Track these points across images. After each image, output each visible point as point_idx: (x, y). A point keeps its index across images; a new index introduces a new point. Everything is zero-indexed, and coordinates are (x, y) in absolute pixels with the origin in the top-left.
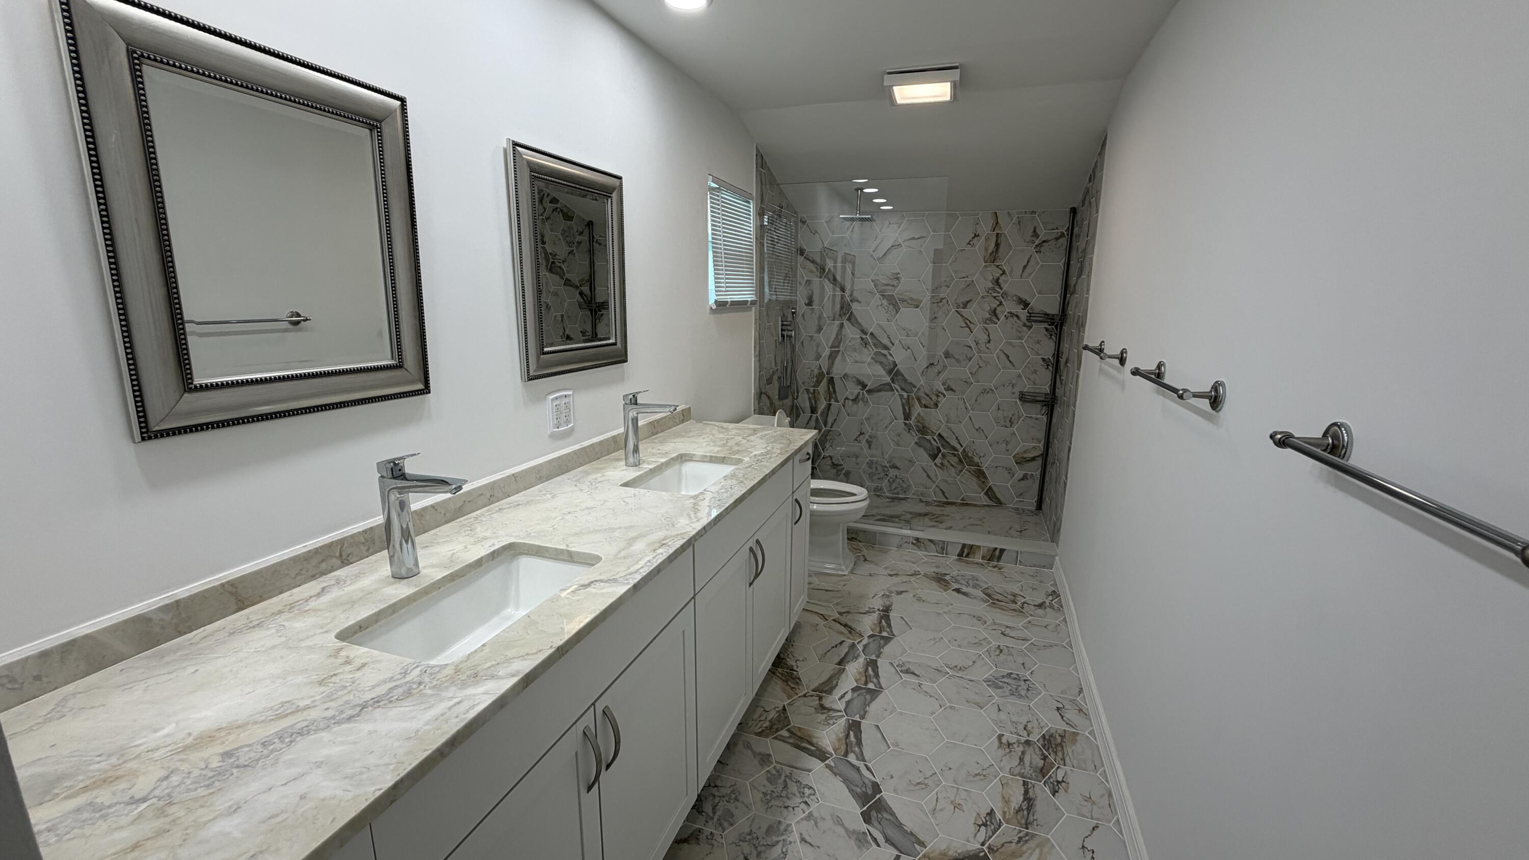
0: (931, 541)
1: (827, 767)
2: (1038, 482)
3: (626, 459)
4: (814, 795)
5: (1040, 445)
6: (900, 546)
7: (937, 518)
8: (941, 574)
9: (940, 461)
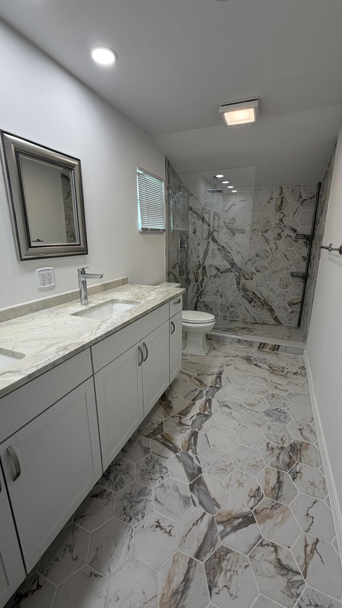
0: (245, 341)
1: (177, 456)
2: (298, 314)
3: (81, 301)
4: (167, 472)
5: (300, 297)
6: (231, 343)
7: (250, 330)
8: (249, 357)
9: (253, 304)
